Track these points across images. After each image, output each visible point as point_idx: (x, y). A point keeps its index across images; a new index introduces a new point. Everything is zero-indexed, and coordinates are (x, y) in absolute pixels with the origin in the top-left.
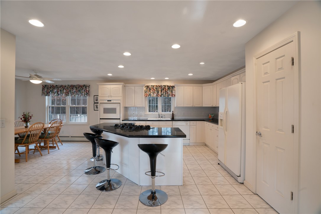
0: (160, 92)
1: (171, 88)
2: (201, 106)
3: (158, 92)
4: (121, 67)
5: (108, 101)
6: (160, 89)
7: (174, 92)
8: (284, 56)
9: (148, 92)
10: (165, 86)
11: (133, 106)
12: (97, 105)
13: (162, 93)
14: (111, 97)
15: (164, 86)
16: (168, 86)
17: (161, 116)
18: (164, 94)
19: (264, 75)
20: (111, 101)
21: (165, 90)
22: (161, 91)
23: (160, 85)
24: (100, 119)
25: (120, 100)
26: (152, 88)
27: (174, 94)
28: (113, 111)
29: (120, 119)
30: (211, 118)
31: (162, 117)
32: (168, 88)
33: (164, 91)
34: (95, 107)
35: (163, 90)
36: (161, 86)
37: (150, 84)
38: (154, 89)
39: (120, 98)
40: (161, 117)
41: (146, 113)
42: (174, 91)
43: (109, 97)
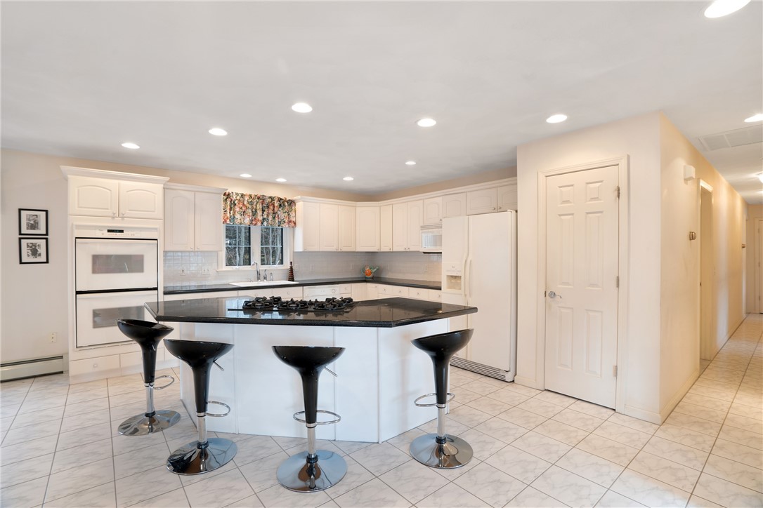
0: (259, 213)
1: (286, 204)
2: (354, 250)
3: (254, 213)
4: (218, 132)
5: (109, 231)
6: (259, 206)
7: (292, 214)
8: (602, 182)
9: (228, 211)
10: (272, 198)
11: (189, 249)
12: (34, 245)
13: (265, 217)
14: (123, 218)
15: (270, 197)
16: (280, 200)
17: (262, 274)
18: (270, 218)
19: (562, 204)
20: (122, 231)
21: (271, 207)
22: (263, 211)
23: (259, 194)
24: (78, 293)
25: (156, 229)
26: (239, 200)
27: (294, 220)
28: (132, 263)
29: (156, 289)
30: (371, 276)
31: (265, 278)
32: (280, 205)
33: (271, 211)
34: (25, 250)
35: (268, 207)
36: (261, 199)
37: (235, 190)
38: (245, 203)
39: (159, 224)
40: (262, 277)
41: (219, 270)
42: (294, 213)
43: (113, 217)
